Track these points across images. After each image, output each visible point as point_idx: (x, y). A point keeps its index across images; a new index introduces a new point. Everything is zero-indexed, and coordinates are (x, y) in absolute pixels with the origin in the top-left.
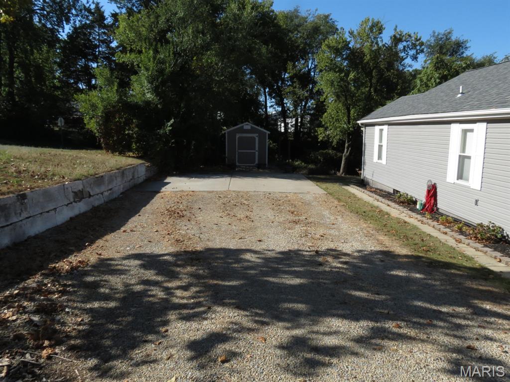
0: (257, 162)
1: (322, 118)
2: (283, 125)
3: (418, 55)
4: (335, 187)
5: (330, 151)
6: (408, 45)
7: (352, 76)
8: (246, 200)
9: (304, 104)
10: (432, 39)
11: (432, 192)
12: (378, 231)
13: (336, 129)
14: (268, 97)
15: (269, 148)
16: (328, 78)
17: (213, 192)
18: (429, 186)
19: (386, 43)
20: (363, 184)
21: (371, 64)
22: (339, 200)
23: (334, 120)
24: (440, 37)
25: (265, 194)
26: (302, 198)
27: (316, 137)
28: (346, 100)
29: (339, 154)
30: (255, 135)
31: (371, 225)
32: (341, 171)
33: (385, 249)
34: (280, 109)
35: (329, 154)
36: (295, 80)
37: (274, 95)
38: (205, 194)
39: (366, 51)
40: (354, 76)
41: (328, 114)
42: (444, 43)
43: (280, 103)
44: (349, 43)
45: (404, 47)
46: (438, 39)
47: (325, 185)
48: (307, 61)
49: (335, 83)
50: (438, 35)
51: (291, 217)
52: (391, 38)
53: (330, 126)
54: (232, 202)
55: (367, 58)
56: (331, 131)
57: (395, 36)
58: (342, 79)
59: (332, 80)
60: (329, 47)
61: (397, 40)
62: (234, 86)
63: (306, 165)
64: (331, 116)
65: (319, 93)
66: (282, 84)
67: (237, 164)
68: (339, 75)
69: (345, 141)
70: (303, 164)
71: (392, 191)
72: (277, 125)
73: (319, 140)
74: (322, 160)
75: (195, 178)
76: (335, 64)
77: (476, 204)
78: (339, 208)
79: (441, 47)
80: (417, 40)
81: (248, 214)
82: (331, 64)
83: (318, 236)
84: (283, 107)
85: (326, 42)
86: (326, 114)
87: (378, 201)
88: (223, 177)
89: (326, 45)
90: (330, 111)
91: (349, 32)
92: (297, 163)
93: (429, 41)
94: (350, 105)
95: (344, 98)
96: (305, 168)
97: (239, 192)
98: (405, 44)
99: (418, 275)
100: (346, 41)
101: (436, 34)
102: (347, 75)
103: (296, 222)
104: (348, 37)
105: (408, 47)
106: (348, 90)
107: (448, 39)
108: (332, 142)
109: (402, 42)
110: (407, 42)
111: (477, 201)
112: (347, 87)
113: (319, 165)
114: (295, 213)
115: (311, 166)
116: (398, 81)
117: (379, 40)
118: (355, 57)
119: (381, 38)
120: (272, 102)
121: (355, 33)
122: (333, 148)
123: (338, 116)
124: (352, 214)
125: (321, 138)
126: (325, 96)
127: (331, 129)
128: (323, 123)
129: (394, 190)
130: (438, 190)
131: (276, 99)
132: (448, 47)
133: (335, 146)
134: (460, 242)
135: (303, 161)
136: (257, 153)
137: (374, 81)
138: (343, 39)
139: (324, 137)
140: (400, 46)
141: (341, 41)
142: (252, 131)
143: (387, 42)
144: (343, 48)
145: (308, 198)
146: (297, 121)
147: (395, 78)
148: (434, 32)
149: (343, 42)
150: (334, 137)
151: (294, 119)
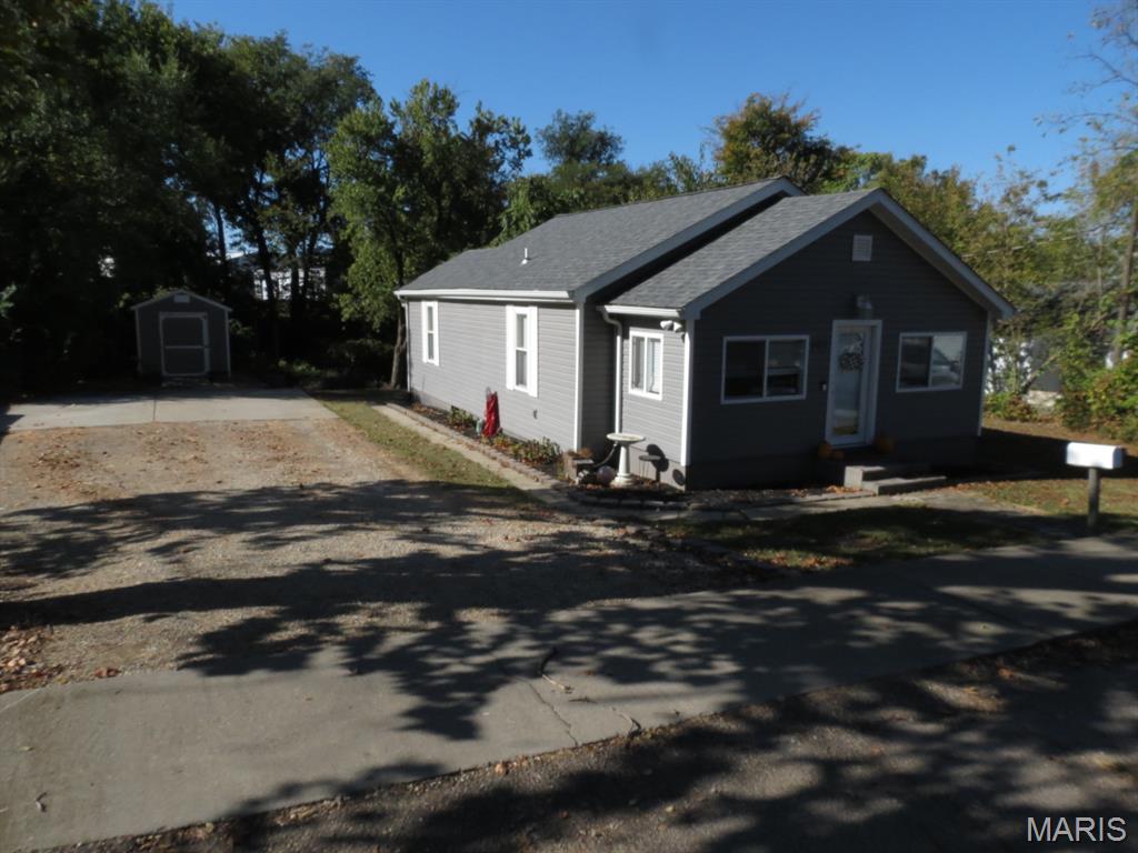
0: (207, 368)
1: (346, 274)
2: (264, 284)
3: (522, 161)
4: (357, 408)
5: (369, 342)
6: (503, 140)
7: (400, 192)
8: (192, 435)
9: (307, 242)
10: (557, 126)
11: (493, 405)
12: (398, 460)
13: (376, 297)
14: (225, 224)
15: (233, 337)
16: (353, 195)
17: (122, 426)
18: (488, 397)
19: (462, 133)
20: (409, 400)
21: (437, 172)
22: (358, 426)
23: (373, 278)
24: (570, 122)
25: (226, 424)
26: (293, 428)
27: (338, 313)
28: (393, 239)
29: (387, 347)
30: (200, 315)
31: (392, 455)
32: (393, 381)
33: (398, 478)
34: (256, 250)
35: (368, 347)
36: (285, 192)
37: (239, 218)
38: (109, 430)
39: (426, 147)
40: (406, 193)
41: (358, 267)
42: (578, 136)
43: (255, 236)
44: (392, 125)
45: (497, 142)
46: (566, 126)
47: (338, 406)
48: (310, 151)
49: (368, 206)
50: (566, 118)
51: (271, 454)
52: (472, 123)
53: (363, 290)
54: (166, 439)
55: (428, 159)
56: (368, 301)
57: (478, 121)
58: (381, 198)
59: (362, 199)
60: (351, 131)
61: (483, 128)
62: (149, 215)
63: (319, 371)
64: (365, 270)
65: (339, 222)
66: (257, 195)
67: (164, 373)
68: (375, 191)
69: (397, 321)
70: (313, 369)
71: (449, 409)
72: (253, 286)
73: (343, 320)
74: (353, 360)
75: (77, 403)
76: (366, 167)
77: (535, 416)
78: (353, 437)
79: (573, 141)
80: (519, 131)
81: (198, 454)
82: (358, 167)
83: (308, 472)
84: (262, 247)
85: (345, 121)
86: (353, 266)
87: (423, 424)
88: (138, 400)
89: (346, 127)
90: (362, 259)
91: (391, 105)
92: (300, 368)
93: (551, 128)
94: (401, 249)
95: (387, 237)
96: (317, 377)
97: (176, 424)
98: (497, 136)
99: (422, 497)
100: (386, 123)
101: (563, 116)
102: (391, 190)
103: (278, 460)
104: (389, 115)
105: (504, 144)
106: (396, 221)
107: (584, 128)
108: (372, 322)
109: (493, 132)
110: (501, 133)
111: (535, 413)
112: (392, 214)
113: (345, 372)
114: (279, 448)
115: (331, 374)
116: (487, 208)
117: (450, 125)
118: (406, 154)
119: (453, 122)
120: (236, 235)
121: (403, 108)
122: (375, 336)
123: (379, 271)
124: (372, 444)
125: (347, 316)
126: (348, 231)
127: (366, 297)
128: (350, 285)
129: (453, 407)
130: (500, 402)
131: (244, 229)
132: (584, 143)
133: (378, 331)
134: (505, 465)
135: (312, 363)
136: (207, 352)
137: (445, 203)
138: (379, 117)
139: (352, 314)
140: (491, 140)
141: (377, 121)
142: (193, 306)
143: (466, 132)
144: (379, 136)
145: (307, 425)
146: (295, 277)
147: (482, 202)
148: (559, 113)
149: (381, 123)
150: (375, 313)
151: (288, 274)
